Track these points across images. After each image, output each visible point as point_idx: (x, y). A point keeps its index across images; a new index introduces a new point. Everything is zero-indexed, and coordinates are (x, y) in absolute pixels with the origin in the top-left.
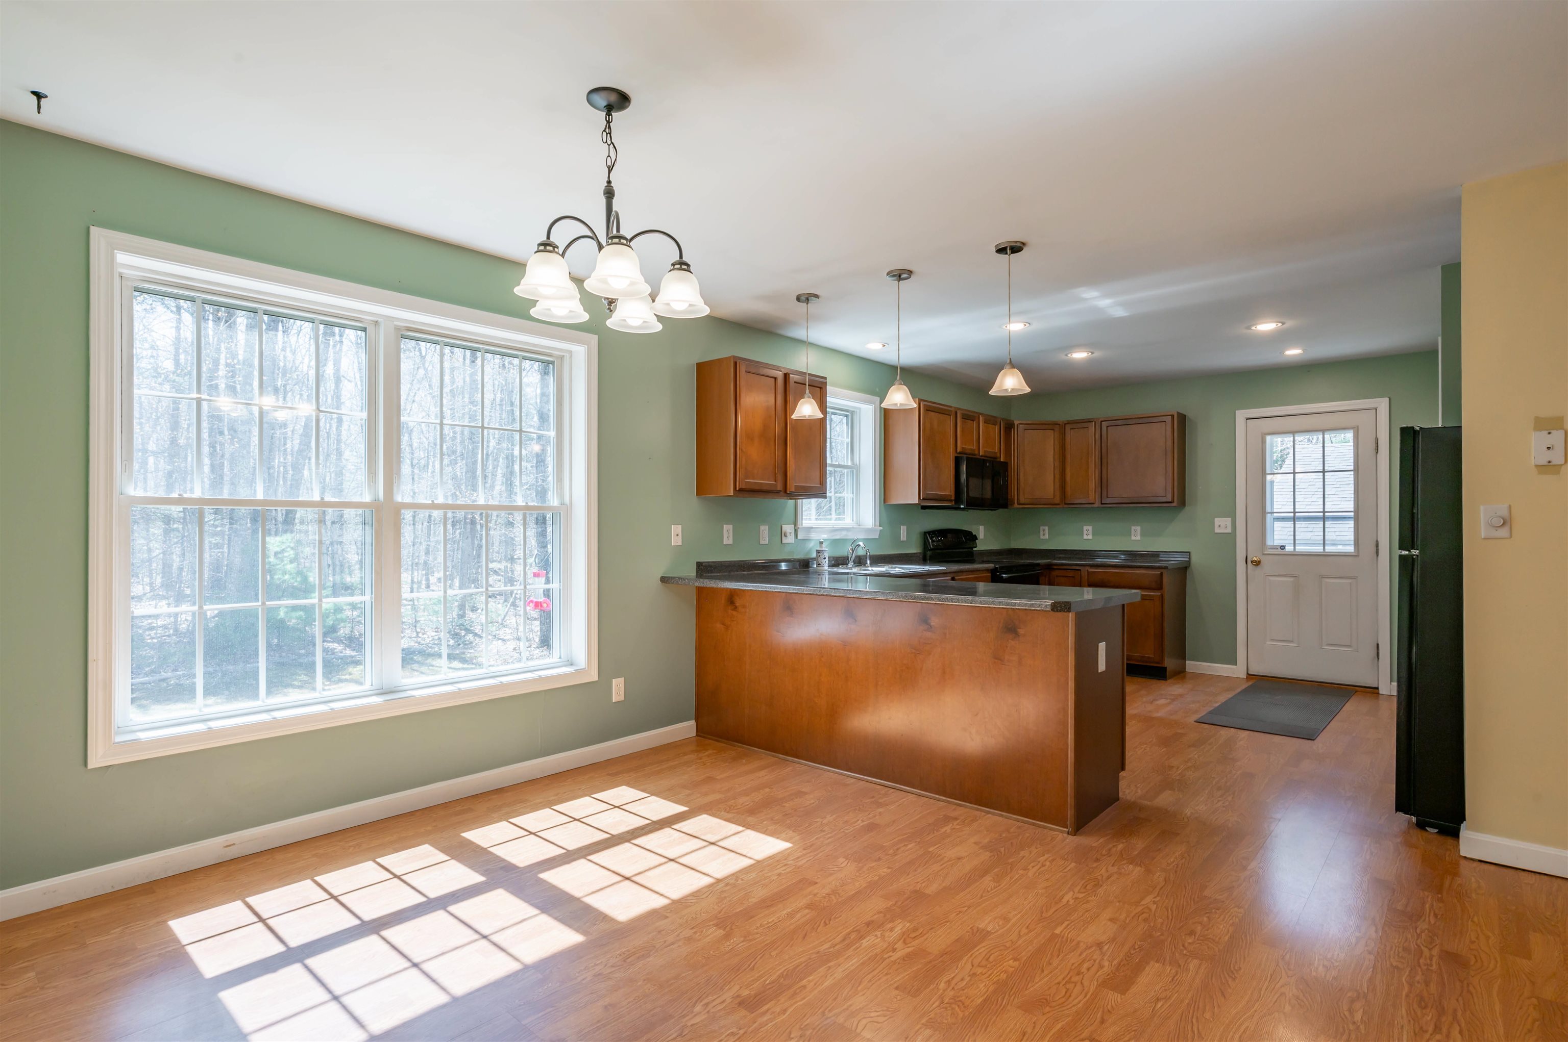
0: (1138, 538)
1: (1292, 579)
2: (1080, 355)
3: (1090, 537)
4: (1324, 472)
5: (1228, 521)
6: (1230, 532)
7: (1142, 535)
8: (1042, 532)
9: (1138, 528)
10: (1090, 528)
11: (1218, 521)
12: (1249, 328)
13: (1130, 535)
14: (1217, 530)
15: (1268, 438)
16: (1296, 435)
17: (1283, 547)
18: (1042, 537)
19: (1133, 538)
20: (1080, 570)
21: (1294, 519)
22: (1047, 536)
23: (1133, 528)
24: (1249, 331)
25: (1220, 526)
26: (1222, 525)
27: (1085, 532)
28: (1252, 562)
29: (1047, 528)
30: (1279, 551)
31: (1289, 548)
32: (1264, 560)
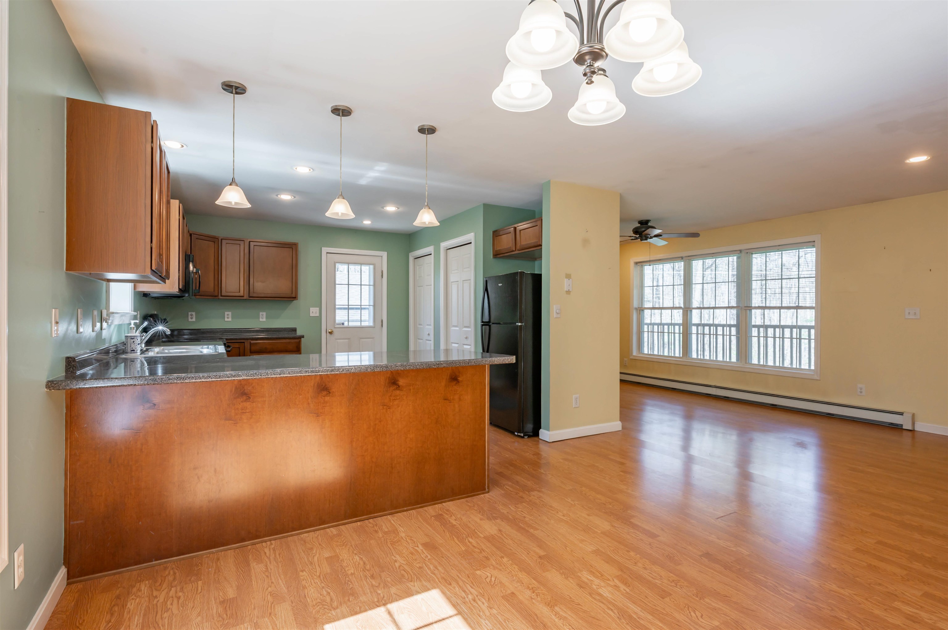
0: (264, 320)
1: (347, 340)
2: (286, 197)
3: (230, 319)
4: (361, 285)
5: (317, 309)
6: (318, 315)
7: (267, 318)
8: (190, 317)
9: (264, 314)
10: (230, 313)
11: (312, 309)
12: (383, 208)
13: (259, 318)
14: (311, 315)
15: (337, 265)
16: (350, 264)
17: (343, 324)
18: (190, 320)
19: (261, 320)
20: (244, 342)
21: (348, 309)
22: (194, 320)
23: (261, 313)
24: (382, 209)
25: (313, 312)
26: (314, 312)
27: (226, 316)
28: (329, 332)
29: (194, 313)
30: (341, 326)
31: (346, 324)
32: (334, 330)
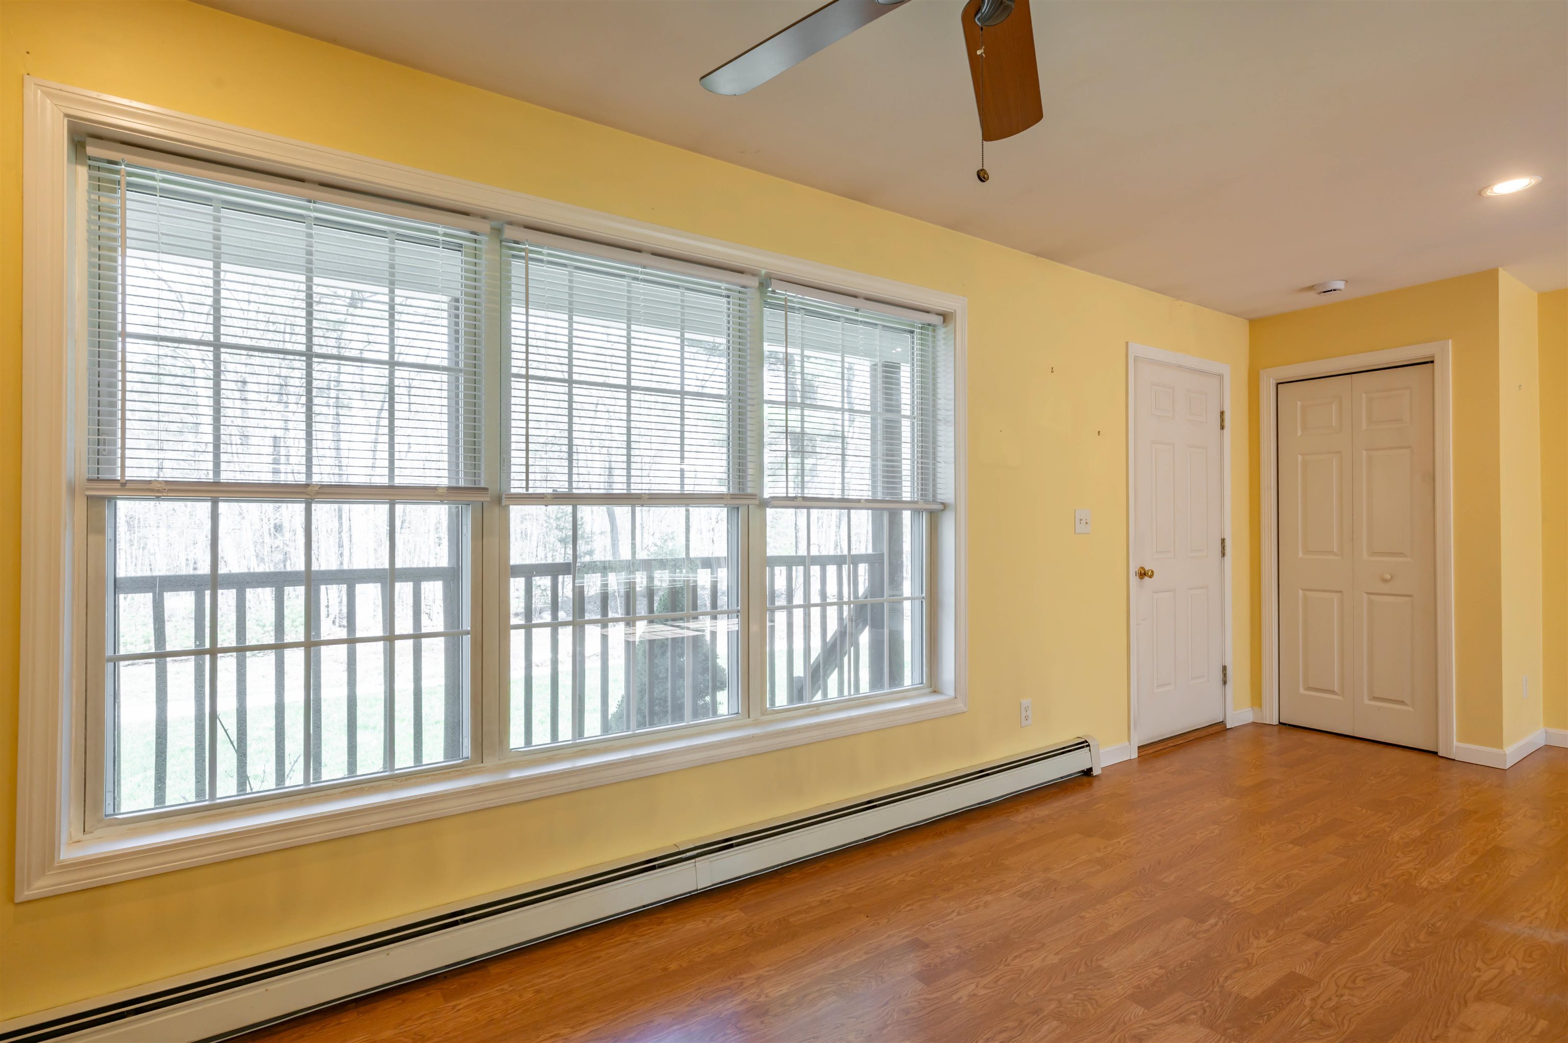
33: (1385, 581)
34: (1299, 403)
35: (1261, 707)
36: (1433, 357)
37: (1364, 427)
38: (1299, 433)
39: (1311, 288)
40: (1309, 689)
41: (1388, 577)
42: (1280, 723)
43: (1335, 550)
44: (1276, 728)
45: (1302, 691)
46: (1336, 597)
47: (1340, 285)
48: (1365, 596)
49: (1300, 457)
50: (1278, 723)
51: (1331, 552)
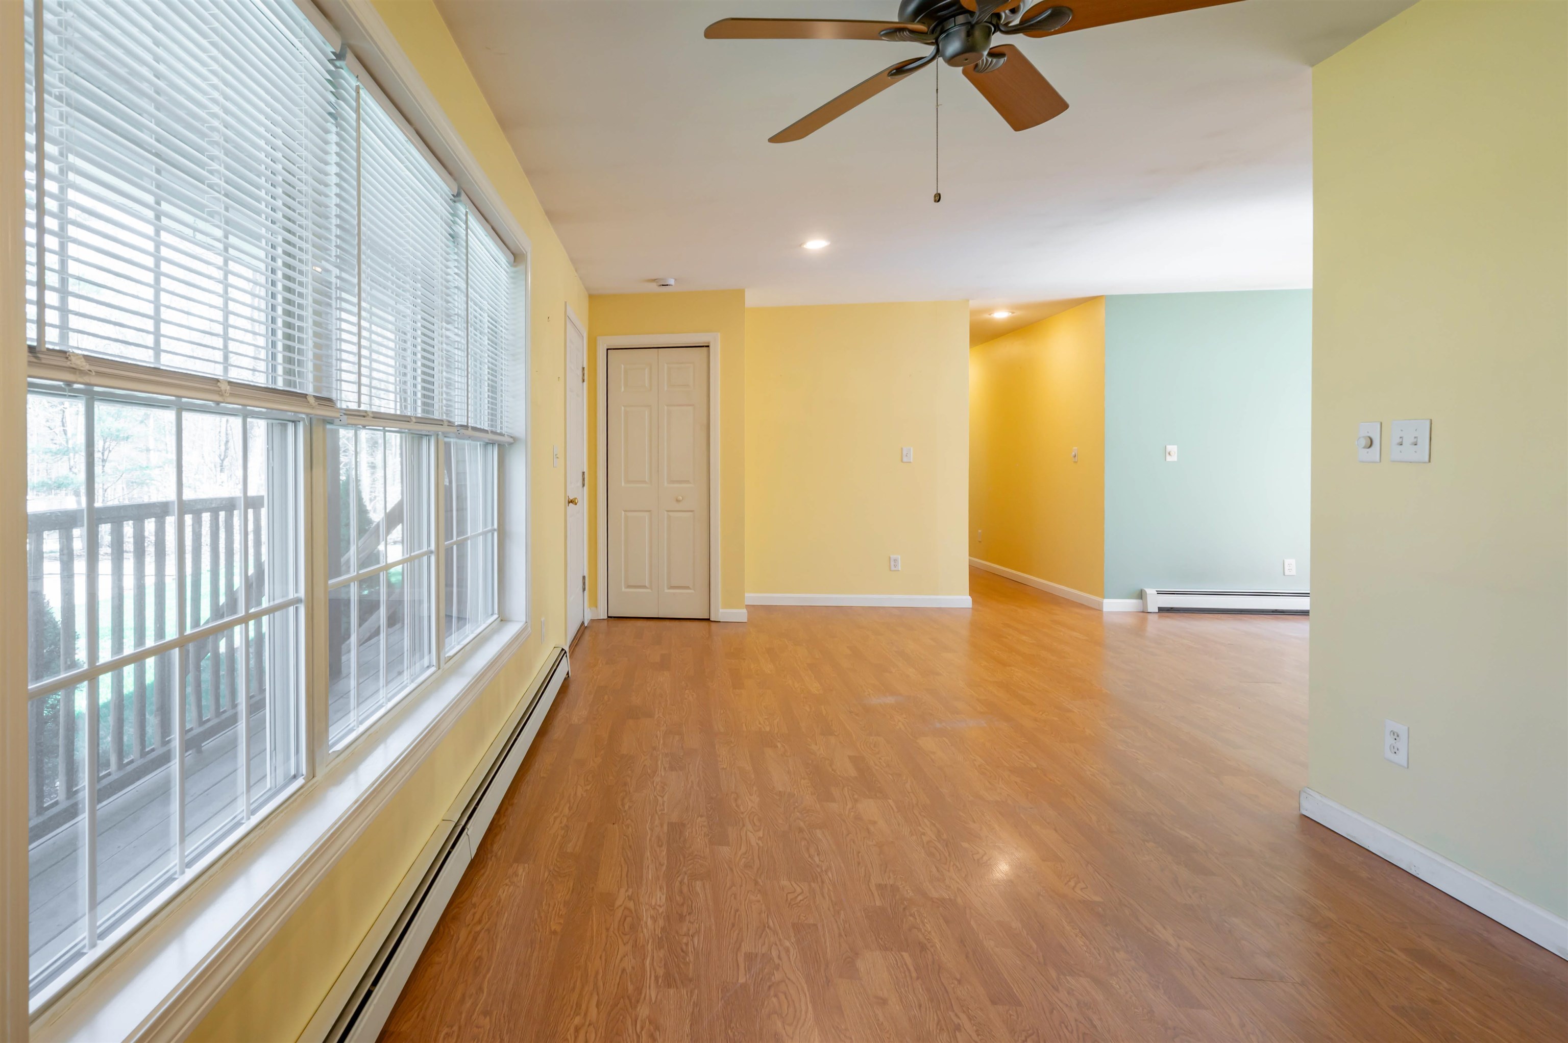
33: (678, 501)
34: (623, 366)
35: (597, 607)
36: (709, 343)
37: (666, 389)
38: (623, 389)
39: (654, 280)
40: (629, 587)
41: (680, 498)
42: (608, 617)
43: (647, 480)
44: (606, 621)
45: (624, 589)
46: (647, 515)
47: (672, 282)
48: (666, 512)
49: (623, 408)
50: (606, 617)
51: (644, 482)
